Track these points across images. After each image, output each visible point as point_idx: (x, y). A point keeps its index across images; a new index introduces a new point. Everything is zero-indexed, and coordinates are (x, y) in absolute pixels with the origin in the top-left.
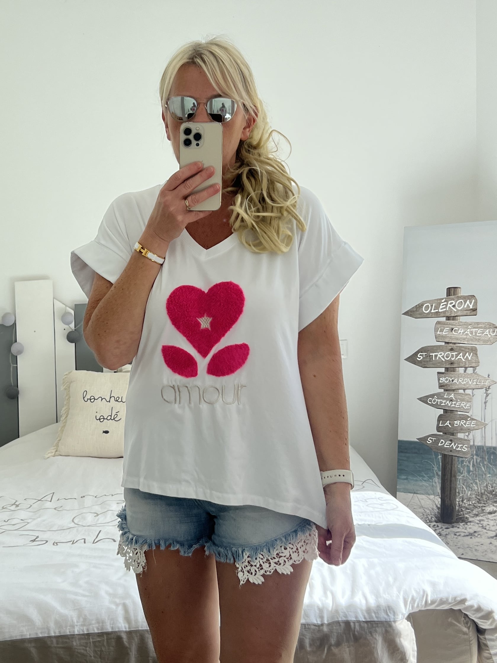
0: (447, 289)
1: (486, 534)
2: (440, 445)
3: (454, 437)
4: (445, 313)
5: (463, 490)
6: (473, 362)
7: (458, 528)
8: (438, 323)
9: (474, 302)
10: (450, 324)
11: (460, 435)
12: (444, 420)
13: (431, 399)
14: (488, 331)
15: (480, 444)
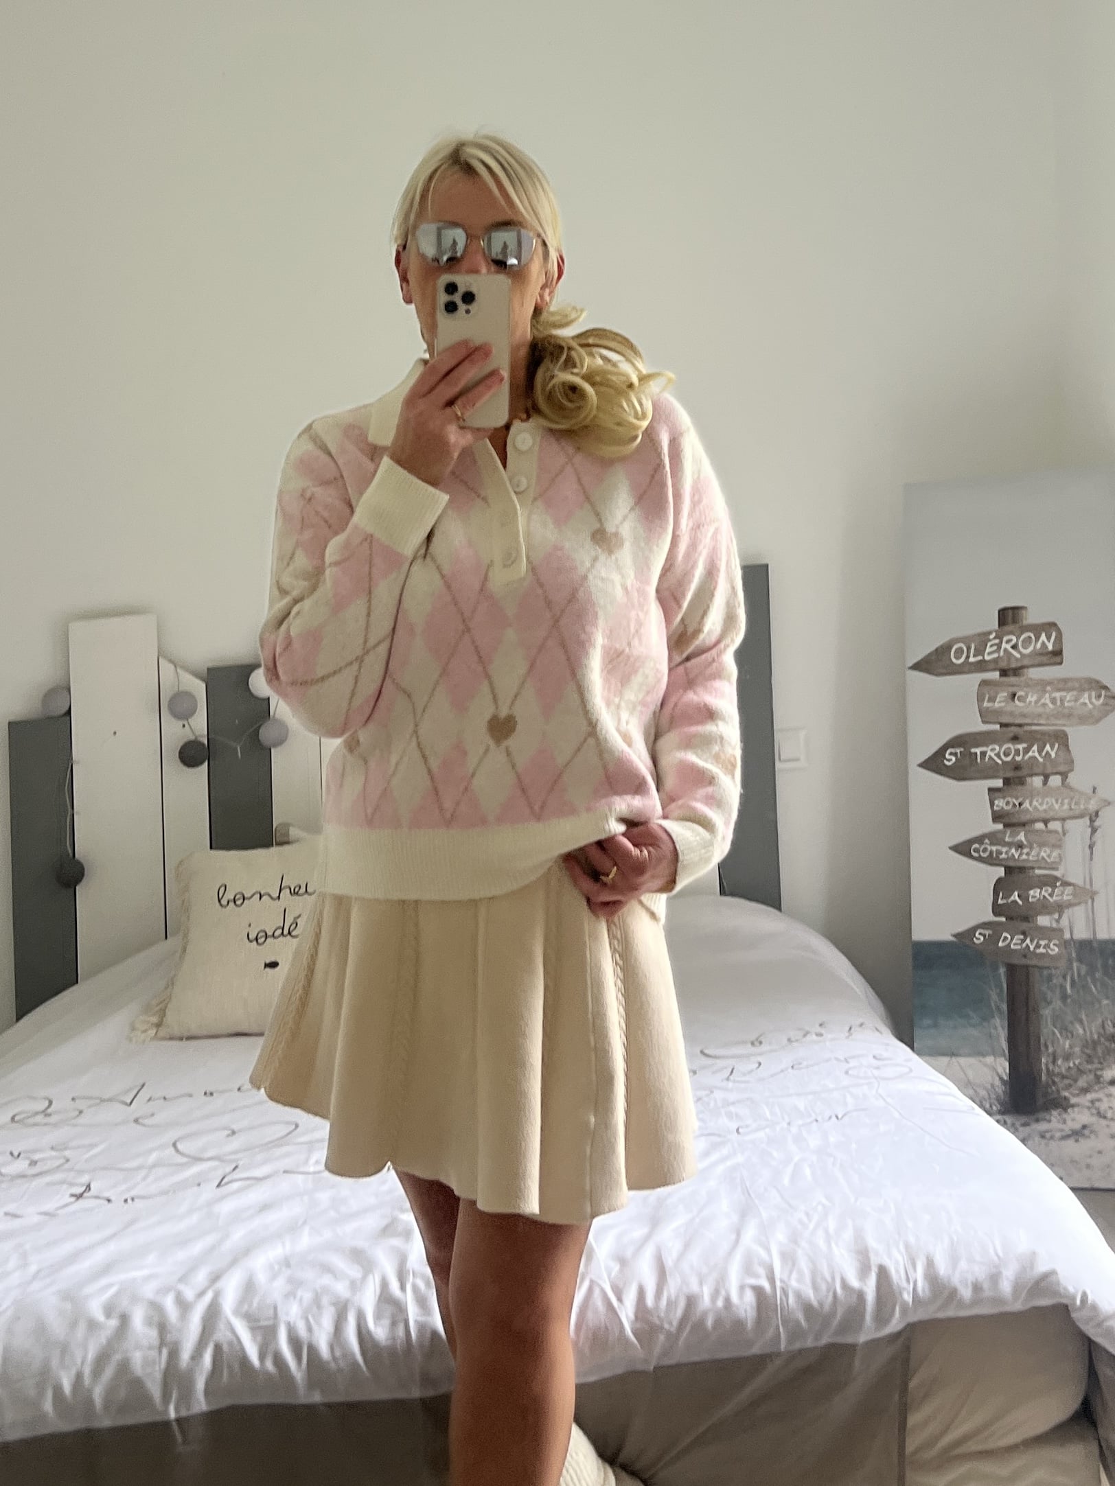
0: (999, 611)
1: (1106, 1128)
2: (1001, 944)
3: (1031, 925)
4: (997, 662)
5: (1055, 1038)
6: (1061, 763)
7: (1050, 1121)
8: (984, 683)
9: (1056, 637)
10: (1008, 685)
11: (1043, 921)
12: (1008, 890)
13: (978, 846)
14: (1086, 695)
15: (1083, 936)
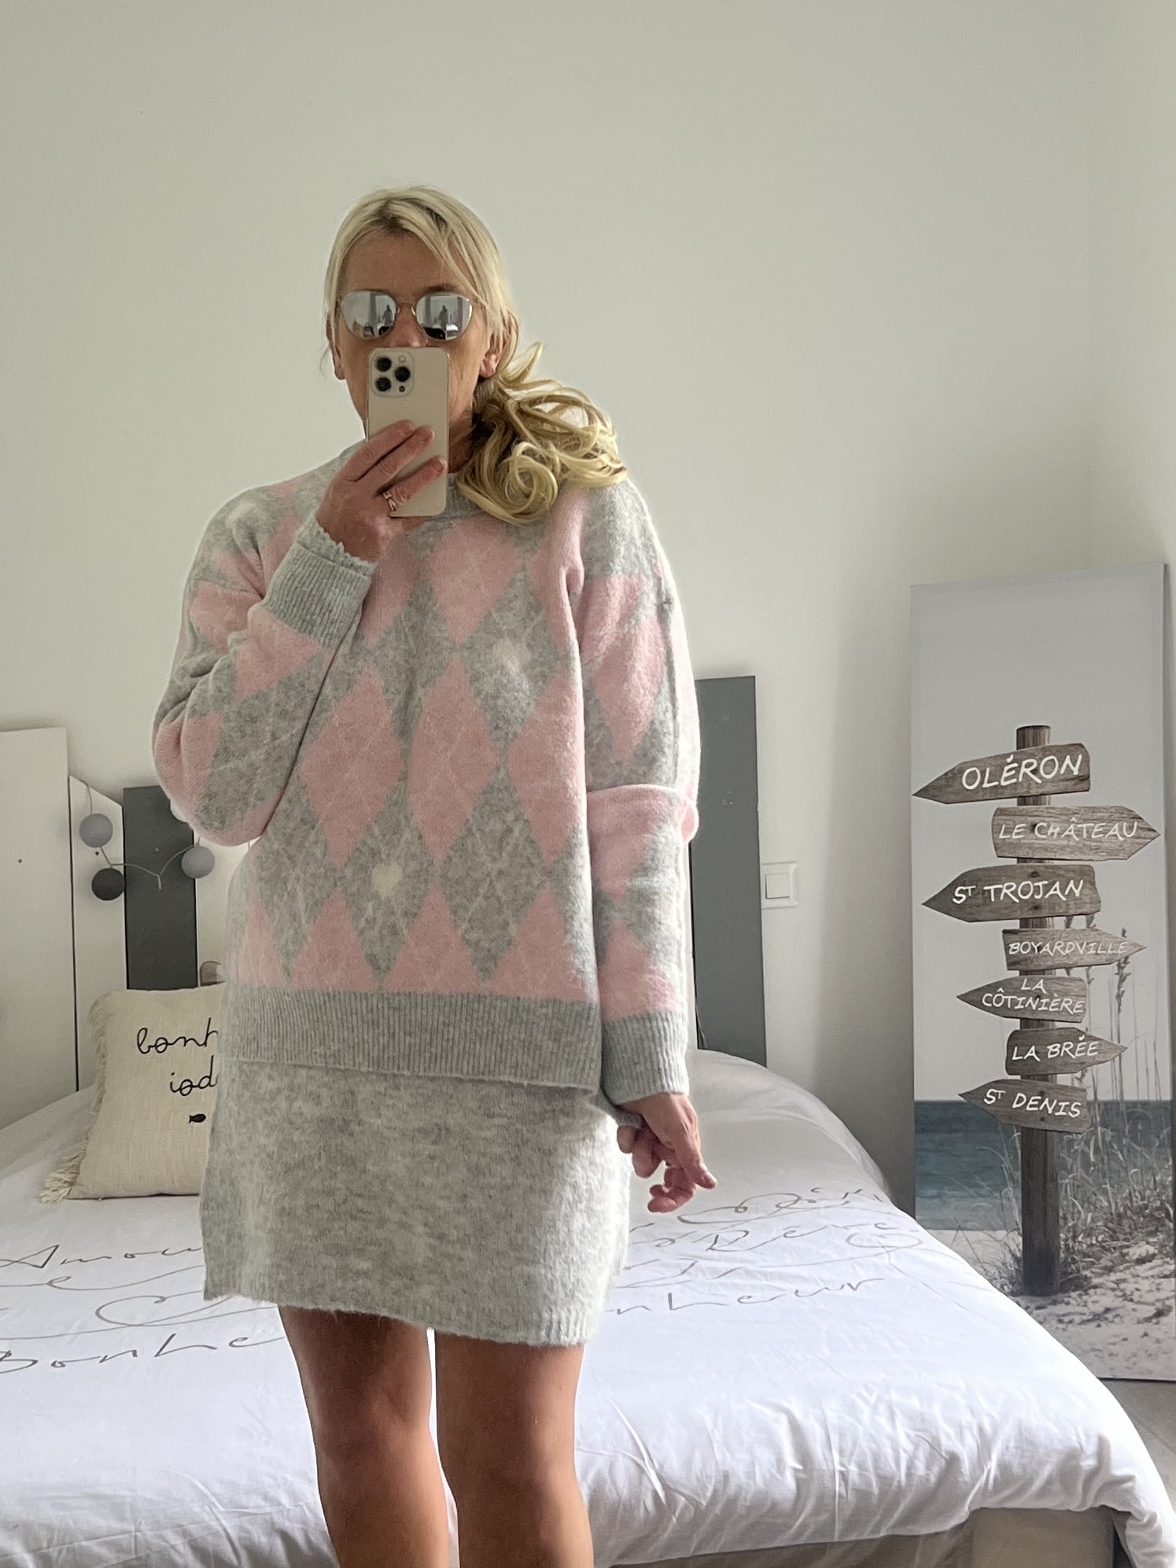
0: (1018, 730)
1: (1132, 1312)
2: (1015, 1106)
3: (1049, 1084)
4: (1016, 789)
5: (1076, 1210)
6: (1086, 903)
7: (1068, 1303)
8: (1000, 812)
9: (1082, 761)
10: (1027, 815)
11: (1063, 1079)
12: (1023, 1045)
13: (991, 995)
14: (1116, 826)
15: (1109, 1097)
